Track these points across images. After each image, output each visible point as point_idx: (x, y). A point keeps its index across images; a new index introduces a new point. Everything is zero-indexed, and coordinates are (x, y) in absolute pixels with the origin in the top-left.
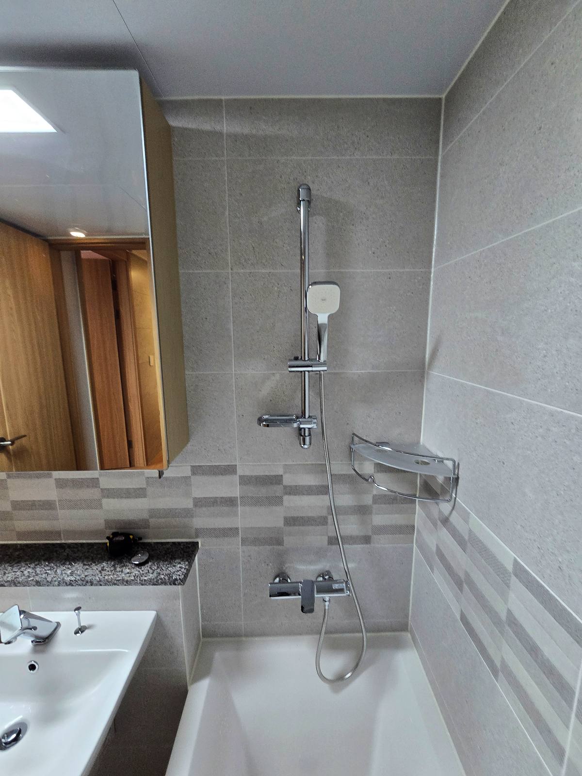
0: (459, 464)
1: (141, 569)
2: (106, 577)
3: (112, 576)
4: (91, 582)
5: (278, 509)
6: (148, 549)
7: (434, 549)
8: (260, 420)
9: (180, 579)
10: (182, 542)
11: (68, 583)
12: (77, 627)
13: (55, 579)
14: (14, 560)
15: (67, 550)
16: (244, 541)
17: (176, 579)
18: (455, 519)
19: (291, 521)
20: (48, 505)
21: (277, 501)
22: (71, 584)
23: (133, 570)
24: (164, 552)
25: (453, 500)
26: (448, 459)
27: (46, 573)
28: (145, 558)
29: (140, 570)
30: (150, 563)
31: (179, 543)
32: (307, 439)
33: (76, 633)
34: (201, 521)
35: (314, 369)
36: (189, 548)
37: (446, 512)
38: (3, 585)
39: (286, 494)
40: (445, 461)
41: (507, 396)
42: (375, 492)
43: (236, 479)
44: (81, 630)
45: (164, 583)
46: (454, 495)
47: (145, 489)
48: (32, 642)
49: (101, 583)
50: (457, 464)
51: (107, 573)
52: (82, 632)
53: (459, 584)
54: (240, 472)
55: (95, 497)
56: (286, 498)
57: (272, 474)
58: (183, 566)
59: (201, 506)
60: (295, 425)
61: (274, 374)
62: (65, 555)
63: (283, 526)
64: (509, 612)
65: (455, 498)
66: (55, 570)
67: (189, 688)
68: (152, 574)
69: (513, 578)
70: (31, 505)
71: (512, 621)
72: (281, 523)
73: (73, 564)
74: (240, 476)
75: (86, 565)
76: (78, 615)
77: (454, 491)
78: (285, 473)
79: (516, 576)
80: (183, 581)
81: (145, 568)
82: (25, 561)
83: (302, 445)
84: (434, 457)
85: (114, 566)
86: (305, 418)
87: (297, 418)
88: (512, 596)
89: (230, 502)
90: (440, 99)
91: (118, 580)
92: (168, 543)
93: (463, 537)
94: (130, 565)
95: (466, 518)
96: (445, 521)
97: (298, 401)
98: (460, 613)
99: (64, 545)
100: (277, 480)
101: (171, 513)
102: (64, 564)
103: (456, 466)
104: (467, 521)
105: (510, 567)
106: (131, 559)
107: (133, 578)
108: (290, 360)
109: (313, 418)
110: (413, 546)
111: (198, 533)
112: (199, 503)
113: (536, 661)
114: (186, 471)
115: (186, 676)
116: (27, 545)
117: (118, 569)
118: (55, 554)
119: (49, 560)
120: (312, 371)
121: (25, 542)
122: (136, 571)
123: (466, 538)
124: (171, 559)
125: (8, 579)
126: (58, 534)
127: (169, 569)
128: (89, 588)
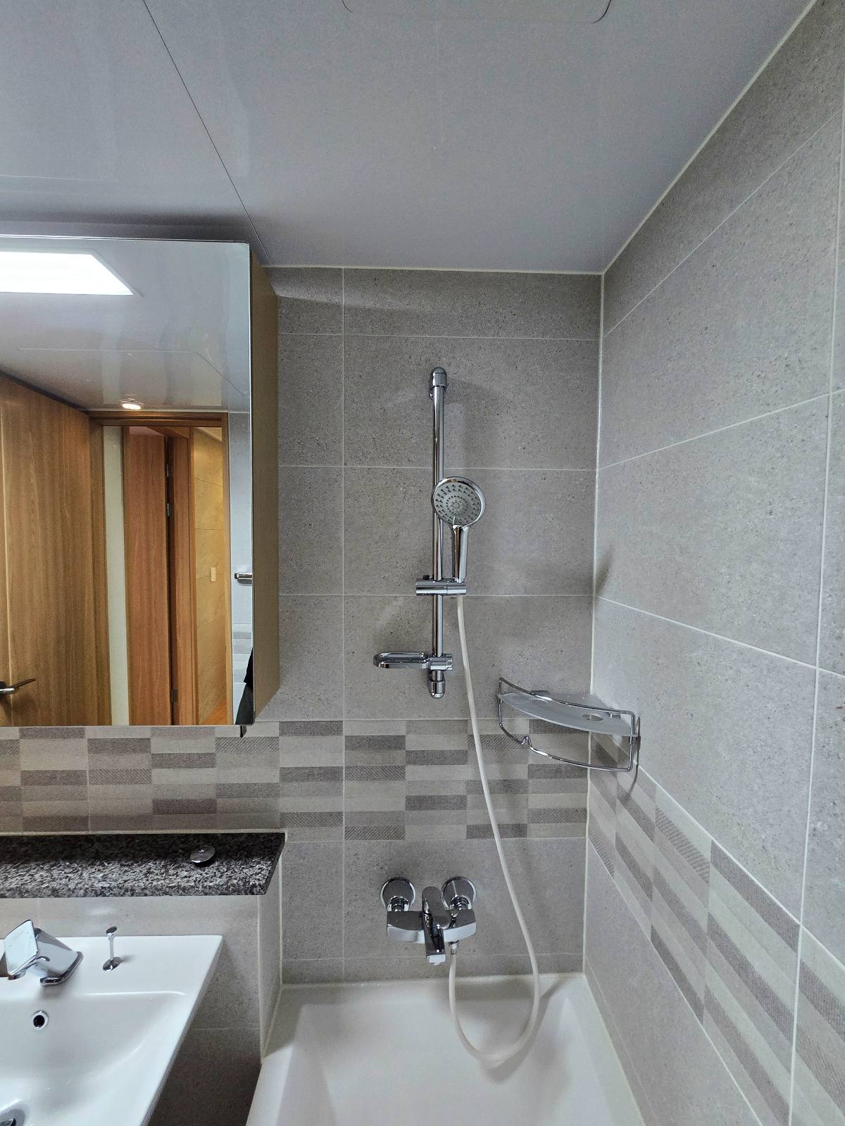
0: (639, 719)
1: (204, 871)
2: (155, 883)
3: (162, 882)
4: (132, 890)
5: (396, 784)
6: (213, 844)
7: (614, 841)
8: (377, 660)
9: (260, 885)
10: (262, 834)
11: (99, 892)
12: (108, 958)
13: (80, 886)
14: (19, 859)
15: (97, 845)
16: (350, 833)
17: (254, 886)
18: (638, 796)
19: (417, 803)
20: (74, 778)
21: (396, 773)
22: (101, 893)
23: (192, 873)
24: (236, 847)
25: (634, 768)
26: (625, 712)
27: (68, 877)
28: (209, 856)
29: (202, 872)
30: (217, 864)
31: (258, 835)
32: (440, 685)
33: (106, 968)
34: (289, 803)
35: (450, 592)
36: (272, 841)
37: (627, 787)
38: (3, 896)
39: (409, 763)
40: (622, 715)
41: (691, 630)
42: (531, 761)
43: (341, 741)
44: (112, 964)
45: (237, 891)
46: (635, 762)
47: (214, 754)
48: (42, 980)
49: (147, 892)
50: (636, 719)
51: (156, 877)
52: (114, 967)
53: (647, 887)
54: (347, 730)
55: (142, 766)
56: (409, 768)
57: (392, 734)
58: (264, 867)
59: (291, 781)
60: (424, 666)
61: (396, 597)
62: (92, 852)
63: (404, 810)
64: (711, 919)
65: (637, 766)
66: (80, 872)
67: (262, 1061)
68: (220, 877)
69: (713, 869)
70: (51, 778)
71: (716, 931)
72: (401, 806)
73: (106, 864)
74: (346, 737)
75: (124, 865)
76: (111, 939)
77: (636, 756)
78: (408, 732)
79: (716, 865)
80: (264, 888)
81: (210, 870)
82: (36, 861)
83: (433, 694)
84: (608, 711)
85: (164, 866)
86: (437, 656)
87: (427, 656)
88: (713, 894)
89: (332, 774)
90: (599, 276)
91: (170, 887)
92: (242, 834)
93: (649, 820)
94: (188, 866)
95: (651, 792)
96: (626, 799)
97: (428, 634)
98: (650, 931)
99: (92, 837)
100: (397, 742)
101: (247, 790)
102: (92, 864)
103: (636, 723)
104: (652, 797)
105: (707, 855)
106: (189, 857)
107: (193, 884)
108: (418, 580)
109: (448, 657)
110: (585, 839)
111: (285, 819)
112: (289, 775)
113: (746, 983)
114: (274, 730)
115: (259, 1041)
116: (37, 838)
117: (171, 872)
118: (78, 849)
119: (70, 858)
120: (447, 594)
121: (34, 834)
122: (196, 874)
123: (654, 820)
124: (247, 857)
125: (11, 886)
126: (83, 821)
127: (245, 871)
128: (128, 899)
